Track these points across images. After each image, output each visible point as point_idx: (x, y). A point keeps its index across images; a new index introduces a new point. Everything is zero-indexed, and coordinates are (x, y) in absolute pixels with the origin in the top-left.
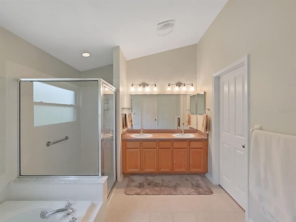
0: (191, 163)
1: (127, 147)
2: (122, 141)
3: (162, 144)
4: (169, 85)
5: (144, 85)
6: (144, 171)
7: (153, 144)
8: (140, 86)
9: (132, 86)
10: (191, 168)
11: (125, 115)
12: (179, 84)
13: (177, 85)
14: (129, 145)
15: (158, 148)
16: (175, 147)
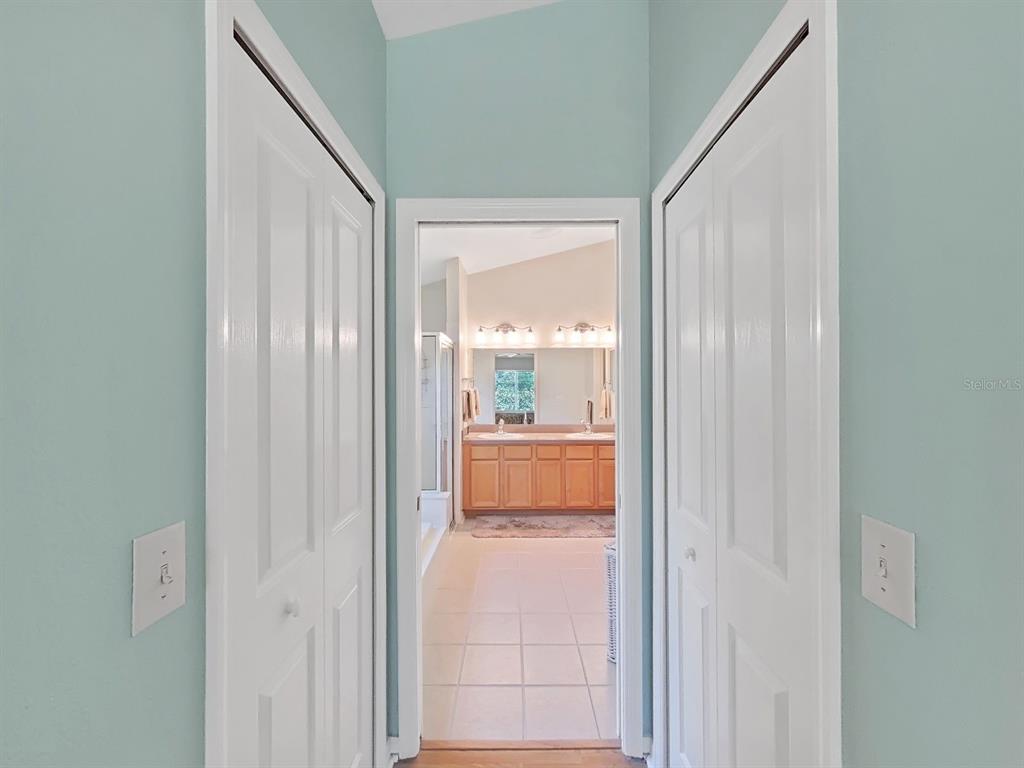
0: (601, 490)
1: (473, 457)
2: (463, 445)
3: (543, 452)
4: (560, 330)
5: (506, 327)
6: (508, 505)
7: (525, 452)
8: (497, 330)
9: (481, 330)
10: (601, 498)
11: (468, 394)
12: (582, 327)
13: (576, 330)
14: (478, 453)
15: (534, 459)
16: (568, 457)
